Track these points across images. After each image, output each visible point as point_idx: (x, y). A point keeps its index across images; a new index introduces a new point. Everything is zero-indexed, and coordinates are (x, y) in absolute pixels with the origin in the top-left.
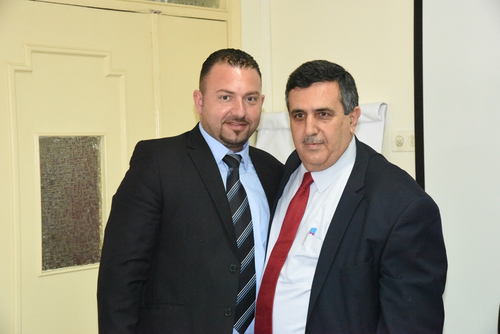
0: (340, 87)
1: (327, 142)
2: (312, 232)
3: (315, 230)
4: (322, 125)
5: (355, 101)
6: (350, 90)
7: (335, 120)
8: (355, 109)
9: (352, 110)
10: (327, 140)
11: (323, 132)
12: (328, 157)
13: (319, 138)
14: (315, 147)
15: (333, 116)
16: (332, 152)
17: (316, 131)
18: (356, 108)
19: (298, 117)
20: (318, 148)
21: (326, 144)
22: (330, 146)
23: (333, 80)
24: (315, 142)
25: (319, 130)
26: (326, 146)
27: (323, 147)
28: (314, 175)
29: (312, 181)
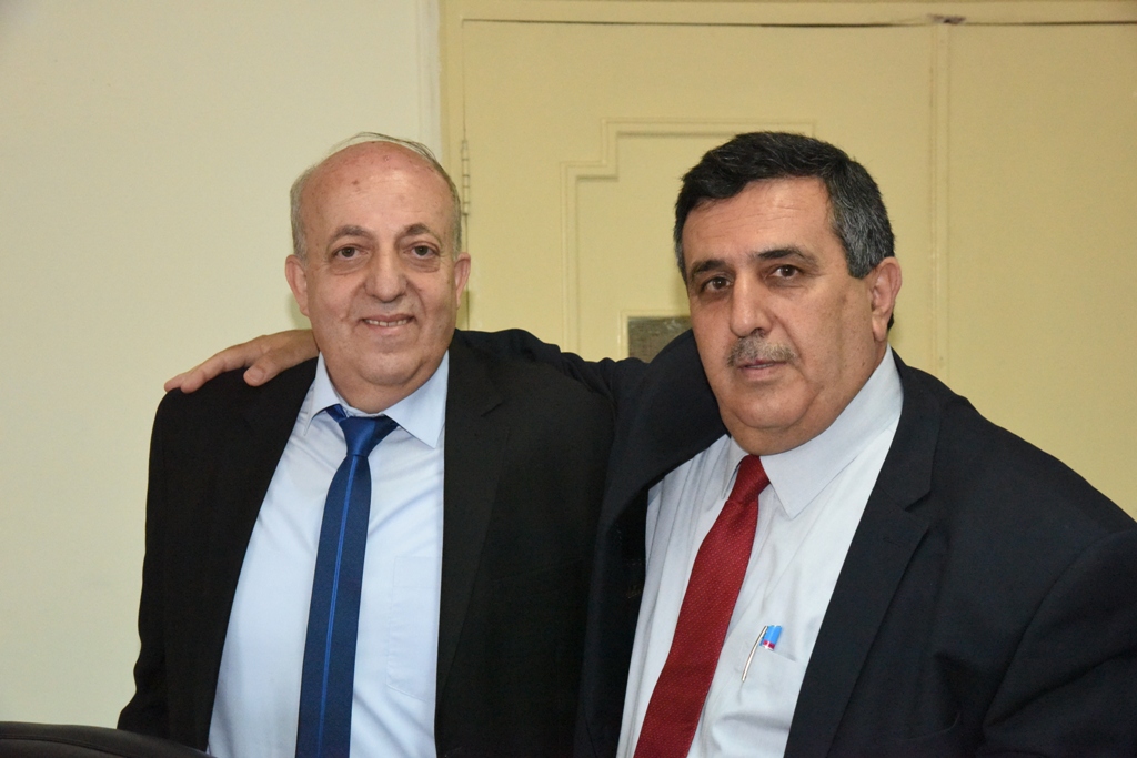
0: (831, 194)
1: (800, 356)
2: (771, 639)
3: (779, 631)
4: (780, 304)
5: (881, 240)
6: (863, 204)
7: (819, 289)
8: (882, 264)
9: (874, 266)
10: (798, 349)
11: (784, 326)
12: (810, 404)
13: (772, 344)
14: (764, 375)
15: (813, 276)
16: (820, 387)
17: (763, 321)
18: (888, 260)
19: (711, 287)
20: (773, 377)
21: (798, 363)
22: (810, 370)
23: (809, 174)
24: (761, 357)
25: (774, 320)
26: (798, 368)
27: (789, 373)
28: (769, 465)
29: (766, 482)
